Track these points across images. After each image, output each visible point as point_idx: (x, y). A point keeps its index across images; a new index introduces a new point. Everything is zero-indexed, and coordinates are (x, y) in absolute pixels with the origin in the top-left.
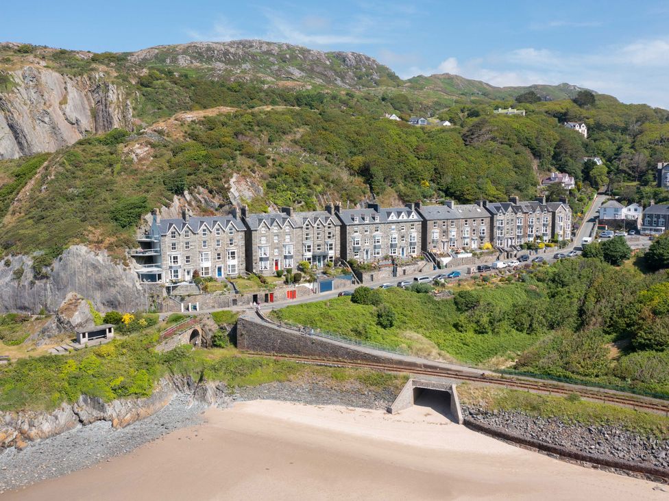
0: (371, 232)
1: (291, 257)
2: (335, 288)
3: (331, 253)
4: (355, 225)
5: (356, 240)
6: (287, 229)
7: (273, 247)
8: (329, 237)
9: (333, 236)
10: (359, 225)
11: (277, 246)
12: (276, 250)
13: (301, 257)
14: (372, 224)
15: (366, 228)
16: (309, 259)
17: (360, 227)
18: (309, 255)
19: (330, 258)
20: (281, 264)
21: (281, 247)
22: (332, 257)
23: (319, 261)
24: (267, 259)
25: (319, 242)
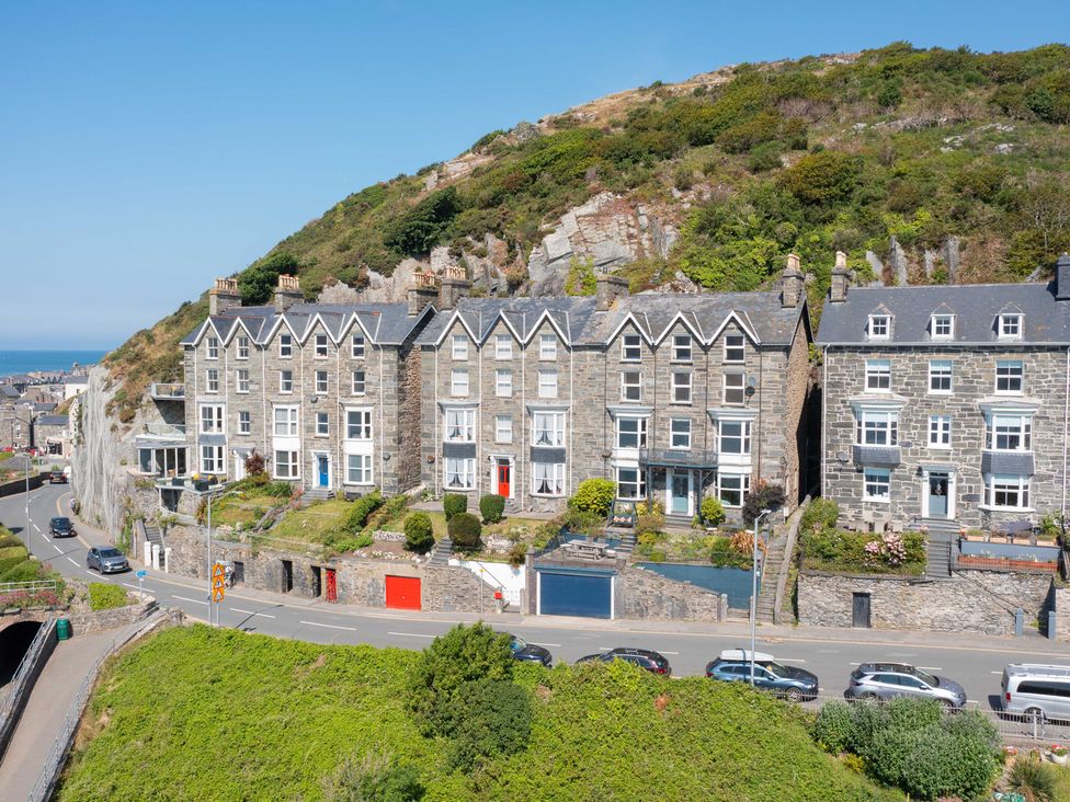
0: (969, 389)
1: (557, 456)
2: (624, 613)
3: (734, 465)
4: (868, 349)
5: (865, 418)
6: (548, 350)
7: (493, 410)
8: (733, 396)
9: (750, 391)
10: (892, 349)
11: (504, 408)
12: (504, 425)
13: (598, 464)
14: (979, 350)
15: (935, 366)
16: (627, 475)
17: (903, 362)
18: (628, 458)
19: (725, 482)
20: (518, 478)
21: (518, 412)
22: (736, 483)
23: (680, 490)
24: (467, 451)
25: (682, 413)
